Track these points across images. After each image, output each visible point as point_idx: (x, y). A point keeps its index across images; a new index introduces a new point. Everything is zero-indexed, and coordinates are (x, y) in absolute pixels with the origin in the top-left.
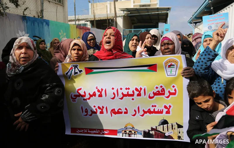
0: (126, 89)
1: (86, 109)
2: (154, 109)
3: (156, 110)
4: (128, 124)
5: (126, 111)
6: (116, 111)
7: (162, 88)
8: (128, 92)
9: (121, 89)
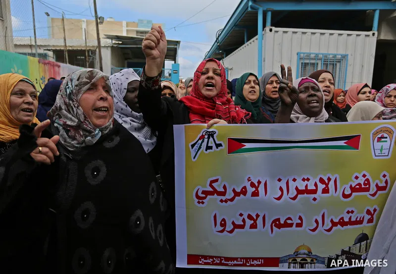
0: (304, 180)
1: (224, 220)
2: (350, 218)
3: (353, 219)
4: (301, 246)
5: (299, 222)
6: (282, 222)
7: (366, 178)
8: (306, 186)
9: (294, 180)
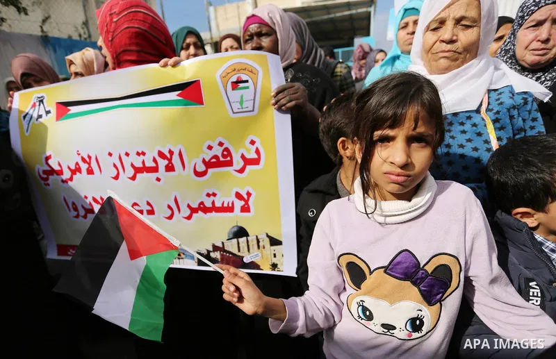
0: (138, 154)
2: (213, 203)
3: (218, 204)
5: (149, 208)
7: (224, 147)
8: (143, 163)
9: (127, 154)
